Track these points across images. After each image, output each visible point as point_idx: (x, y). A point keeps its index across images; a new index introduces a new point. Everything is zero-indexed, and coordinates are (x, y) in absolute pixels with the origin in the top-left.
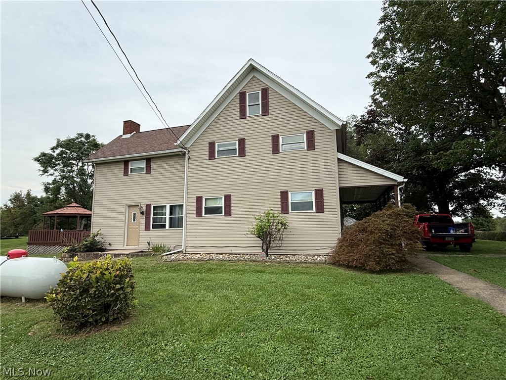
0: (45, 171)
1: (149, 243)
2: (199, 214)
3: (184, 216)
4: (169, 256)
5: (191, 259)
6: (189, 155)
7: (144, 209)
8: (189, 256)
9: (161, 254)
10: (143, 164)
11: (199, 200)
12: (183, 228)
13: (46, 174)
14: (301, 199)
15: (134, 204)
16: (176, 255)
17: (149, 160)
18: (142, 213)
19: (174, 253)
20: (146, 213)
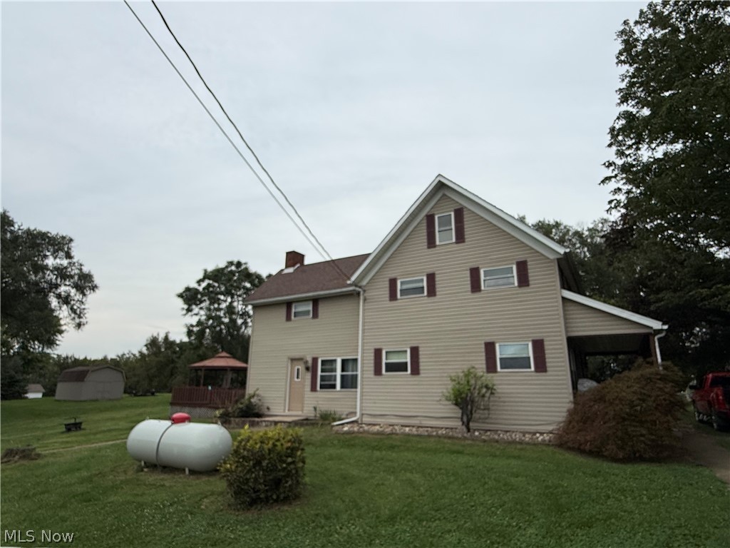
0: (189, 310)
1: (315, 408)
2: (378, 371)
3: (359, 373)
4: (341, 426)
5: (368, 432)
6: (366, 295)
7: (310, 364)
8: (366, 428)
9: (330, 424)
10: (310, 307)
11: (378, 353)
12: (359, 389)
13: (190, 313)
14: (514, 352)
15: (297, 357)
16: (349, 426)
17: (316, 301)
18: (307, 369)
19: (347, 423)
20: (312, 369)
